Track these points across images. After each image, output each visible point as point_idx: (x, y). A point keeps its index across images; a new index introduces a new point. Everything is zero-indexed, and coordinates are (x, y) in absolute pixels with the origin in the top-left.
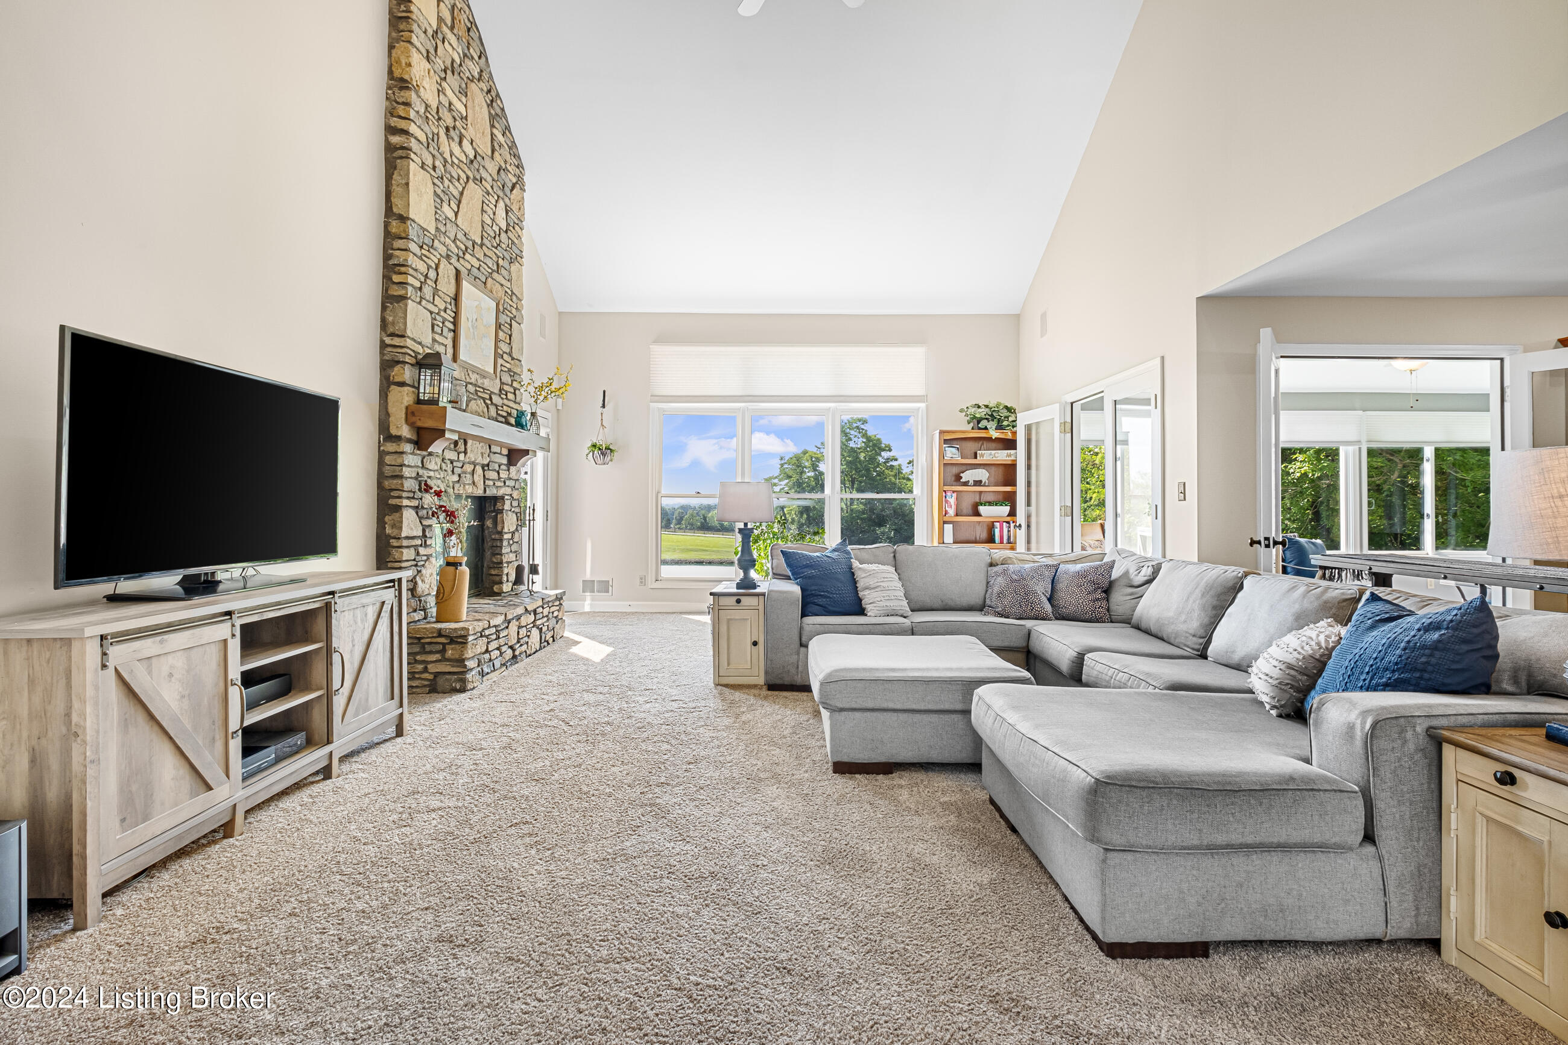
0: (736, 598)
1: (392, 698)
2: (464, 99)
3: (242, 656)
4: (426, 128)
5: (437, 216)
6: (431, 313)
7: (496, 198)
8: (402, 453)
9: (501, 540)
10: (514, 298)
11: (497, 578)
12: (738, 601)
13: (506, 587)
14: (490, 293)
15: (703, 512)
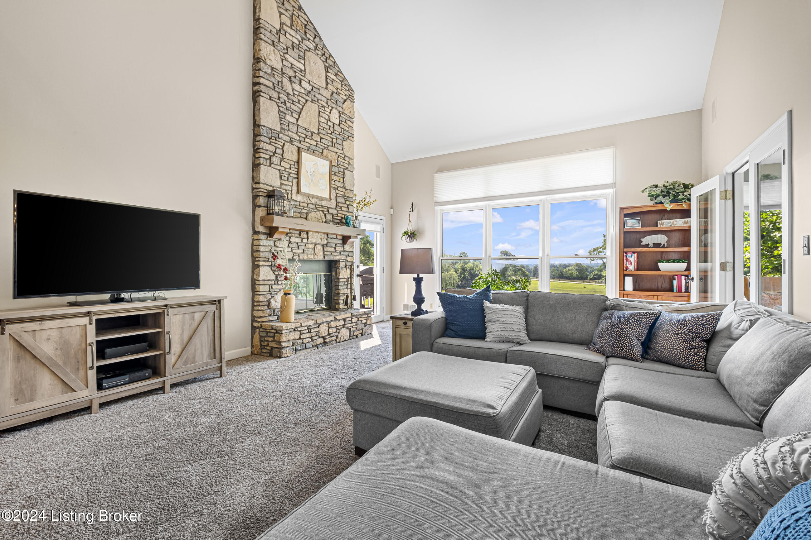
0: (404, 321)
1: (215, 358)
2: (302, 61)
3: (96, 334)
4: (272, 79)
5: (282, 122)
6: (279, 170)
7: (330, 108)
8: (260, 239)
9: (339, 282)
10: (346, 158)
11: (337, 301)
12: (405, 323)
13: (342, 306)
14: (326, 158)
15: (560, 268)
